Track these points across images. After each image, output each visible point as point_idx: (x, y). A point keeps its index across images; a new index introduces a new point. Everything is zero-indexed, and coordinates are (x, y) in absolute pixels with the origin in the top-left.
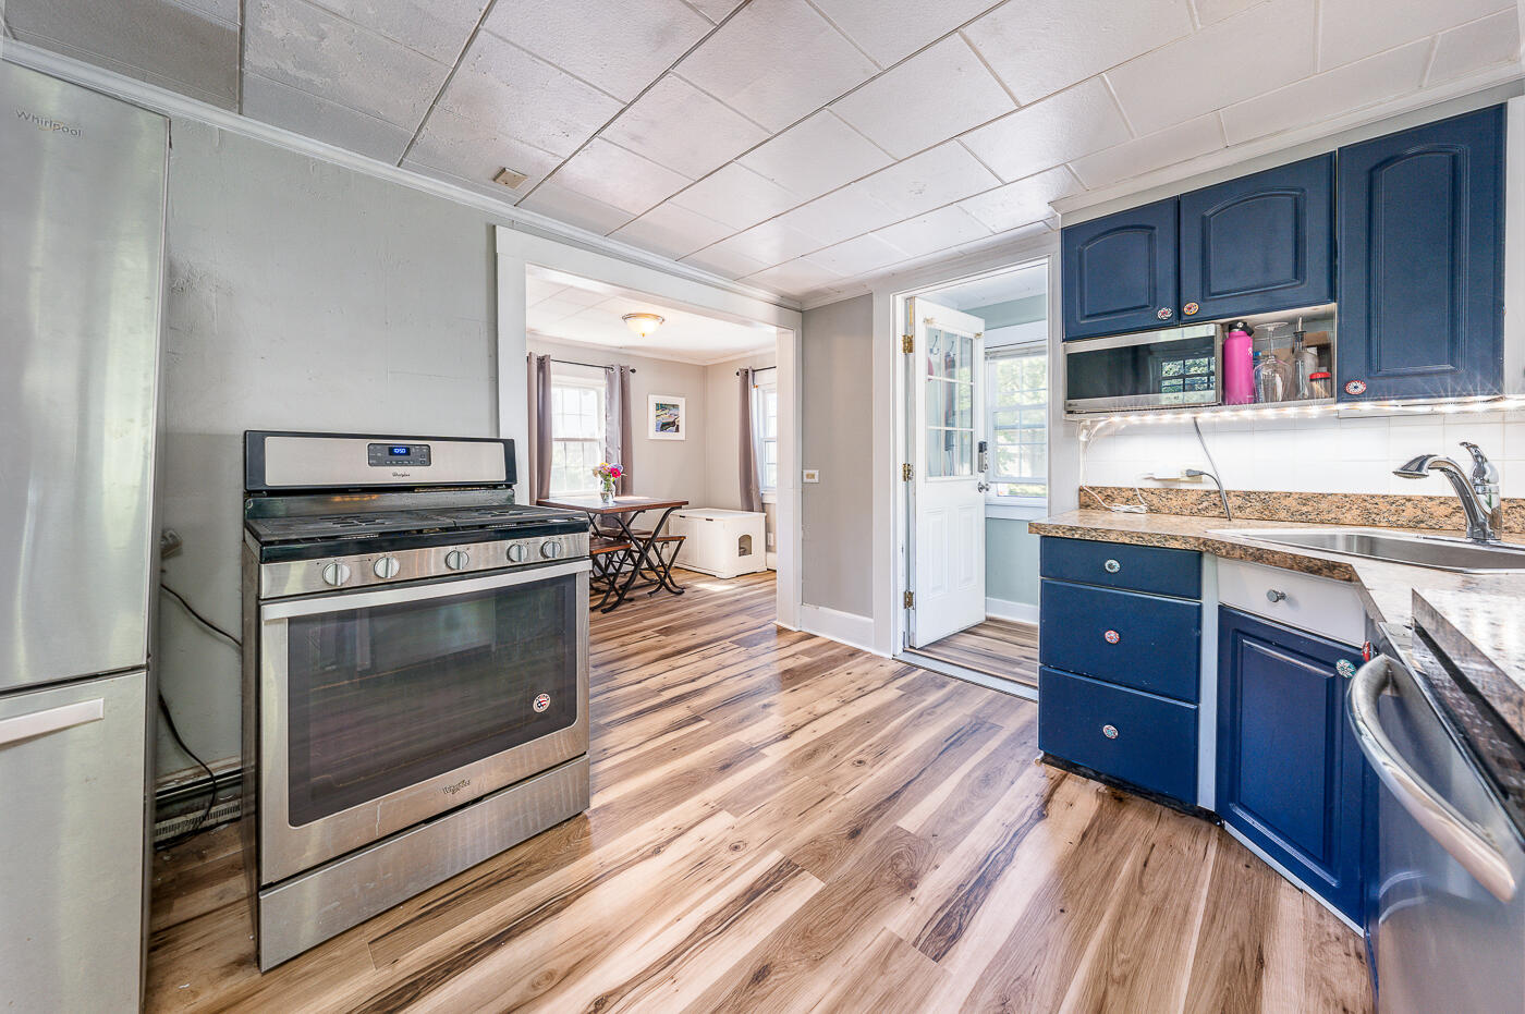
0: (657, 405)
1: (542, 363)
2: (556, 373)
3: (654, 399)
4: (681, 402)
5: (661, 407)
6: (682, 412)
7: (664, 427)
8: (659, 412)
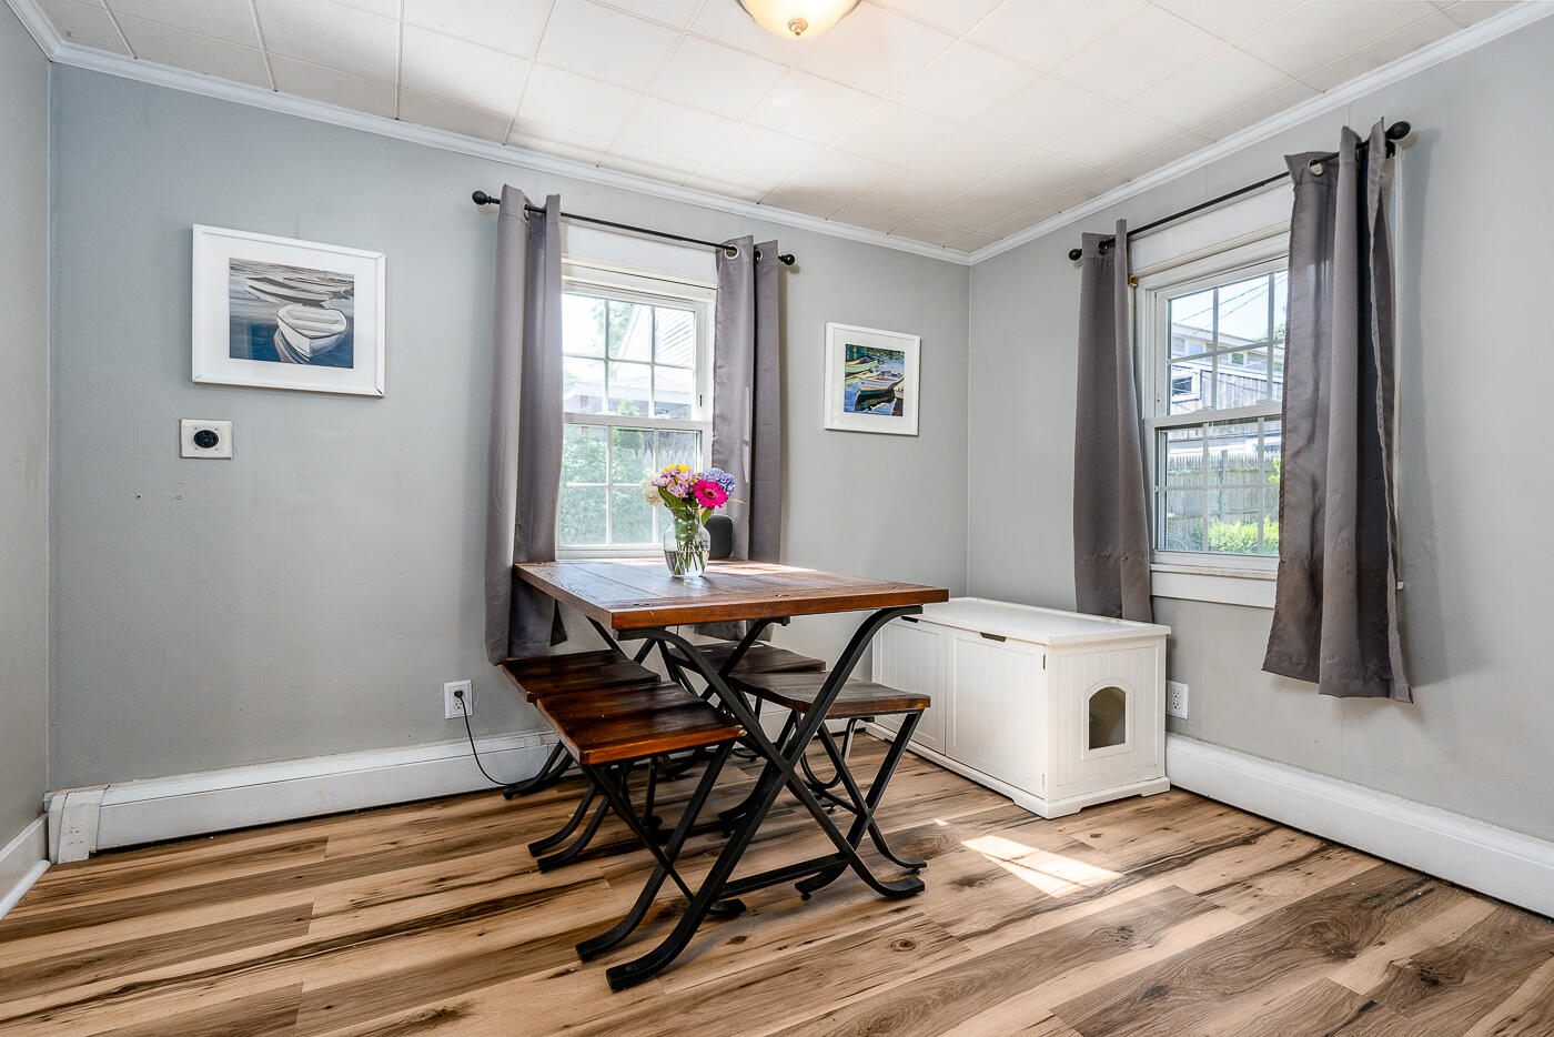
0: (849, 348)
1: (539, 219)
2: (580, 248)
3: (839, 335)
4: (909, 345)
5: (857, 354)
6: (910, 370)
7: (864, 401)
8: (855, 366)
